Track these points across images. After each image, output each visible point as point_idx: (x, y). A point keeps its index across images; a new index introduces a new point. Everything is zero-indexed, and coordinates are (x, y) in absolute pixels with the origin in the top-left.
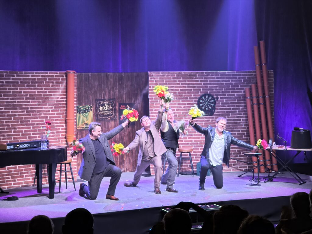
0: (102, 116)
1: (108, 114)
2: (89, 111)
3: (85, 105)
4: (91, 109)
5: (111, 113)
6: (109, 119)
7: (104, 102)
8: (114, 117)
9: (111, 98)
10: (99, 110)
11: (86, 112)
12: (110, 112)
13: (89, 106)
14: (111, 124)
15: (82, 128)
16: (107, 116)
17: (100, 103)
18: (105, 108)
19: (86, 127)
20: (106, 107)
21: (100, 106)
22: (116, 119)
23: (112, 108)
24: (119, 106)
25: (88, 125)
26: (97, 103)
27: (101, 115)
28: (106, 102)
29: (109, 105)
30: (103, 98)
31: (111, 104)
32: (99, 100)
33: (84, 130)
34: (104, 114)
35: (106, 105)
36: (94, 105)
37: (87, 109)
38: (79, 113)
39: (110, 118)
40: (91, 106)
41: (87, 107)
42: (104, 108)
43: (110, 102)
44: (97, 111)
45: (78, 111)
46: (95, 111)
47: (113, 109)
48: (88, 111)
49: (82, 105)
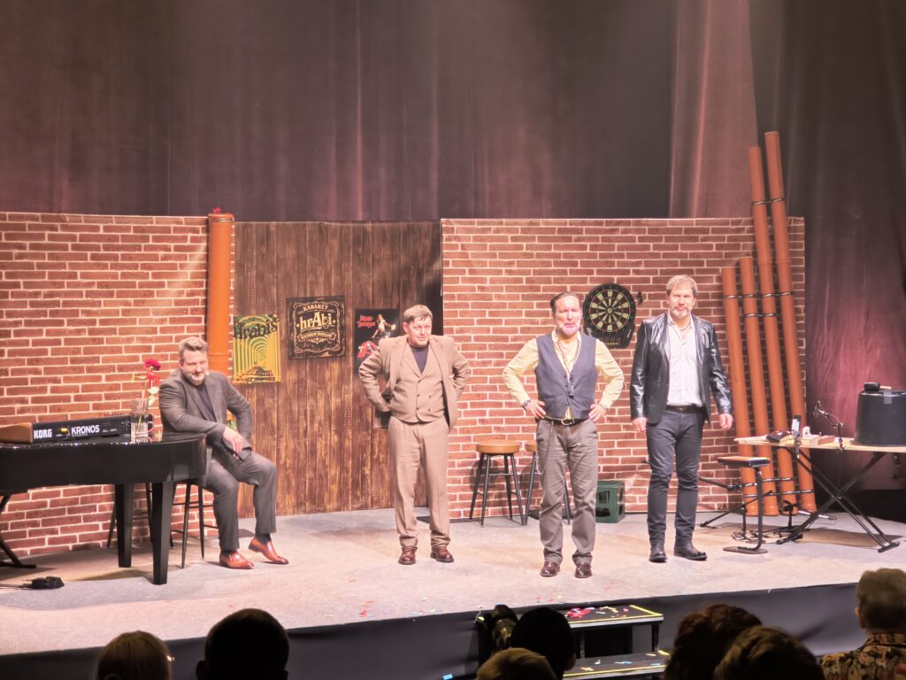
0: (306, 348)
1: (322, 340)
2: (269, 332)
3: (258, 313)
4: (276, 327)
5: (333, 337)
6: (327, 354)
7: (312, 307)
8: (341, 349)
9: (333, 294)
10: (298, 329)
11: (260, 335)
12: (330, 336)
13: (271, 316)
14: (331, 370)
15: (247, 380)
16: (321, 345)
17: (301, 308)
18: (316, 324)
19: (260, 379)
20: (319, 319)
21: (301, 318)
22: (345, 355)
23: (336, 324)
24: (357, 319)
25: (264, 371)
26: (292, 309)
27: (303, 343)
28: (319, 307)
29: (326, 315)
30: (308, 295)
31: (332, 311)
32: (297, 299)
33: (252, 386)
34: (312, 341)
35: (317, 314)
36: (283, 315)
37: (263, 326)
38: (241, 338)
39: (330, 352)
40: (275, 316)
41: (262, 321)
42: (311, 325)
43: (330, 307)
44: (292, 331)
45: (238, 331)
46: (287, 333)
47: (338, 326)
48: (265, 332)
49: (249, 314)
